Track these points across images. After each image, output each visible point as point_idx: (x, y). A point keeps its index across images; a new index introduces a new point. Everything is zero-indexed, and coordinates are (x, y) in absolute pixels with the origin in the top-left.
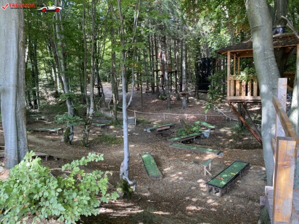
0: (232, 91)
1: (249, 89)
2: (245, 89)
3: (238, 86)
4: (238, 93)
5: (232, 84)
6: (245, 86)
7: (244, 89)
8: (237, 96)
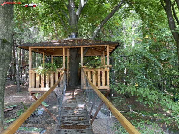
0: (33, 83)
1: (47, 81)
2: (44, 81)
3: (38, 79)
4: (38, 84)
5: (33, 77)
6: (43, 79)
7: (42, 81)
8: (38, 87)
